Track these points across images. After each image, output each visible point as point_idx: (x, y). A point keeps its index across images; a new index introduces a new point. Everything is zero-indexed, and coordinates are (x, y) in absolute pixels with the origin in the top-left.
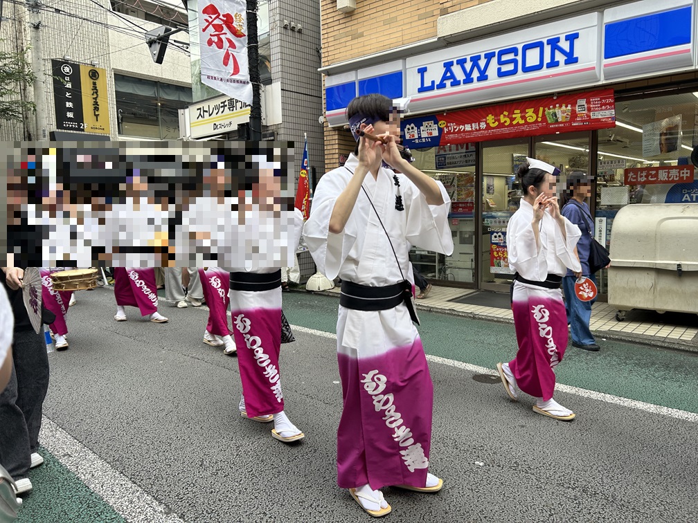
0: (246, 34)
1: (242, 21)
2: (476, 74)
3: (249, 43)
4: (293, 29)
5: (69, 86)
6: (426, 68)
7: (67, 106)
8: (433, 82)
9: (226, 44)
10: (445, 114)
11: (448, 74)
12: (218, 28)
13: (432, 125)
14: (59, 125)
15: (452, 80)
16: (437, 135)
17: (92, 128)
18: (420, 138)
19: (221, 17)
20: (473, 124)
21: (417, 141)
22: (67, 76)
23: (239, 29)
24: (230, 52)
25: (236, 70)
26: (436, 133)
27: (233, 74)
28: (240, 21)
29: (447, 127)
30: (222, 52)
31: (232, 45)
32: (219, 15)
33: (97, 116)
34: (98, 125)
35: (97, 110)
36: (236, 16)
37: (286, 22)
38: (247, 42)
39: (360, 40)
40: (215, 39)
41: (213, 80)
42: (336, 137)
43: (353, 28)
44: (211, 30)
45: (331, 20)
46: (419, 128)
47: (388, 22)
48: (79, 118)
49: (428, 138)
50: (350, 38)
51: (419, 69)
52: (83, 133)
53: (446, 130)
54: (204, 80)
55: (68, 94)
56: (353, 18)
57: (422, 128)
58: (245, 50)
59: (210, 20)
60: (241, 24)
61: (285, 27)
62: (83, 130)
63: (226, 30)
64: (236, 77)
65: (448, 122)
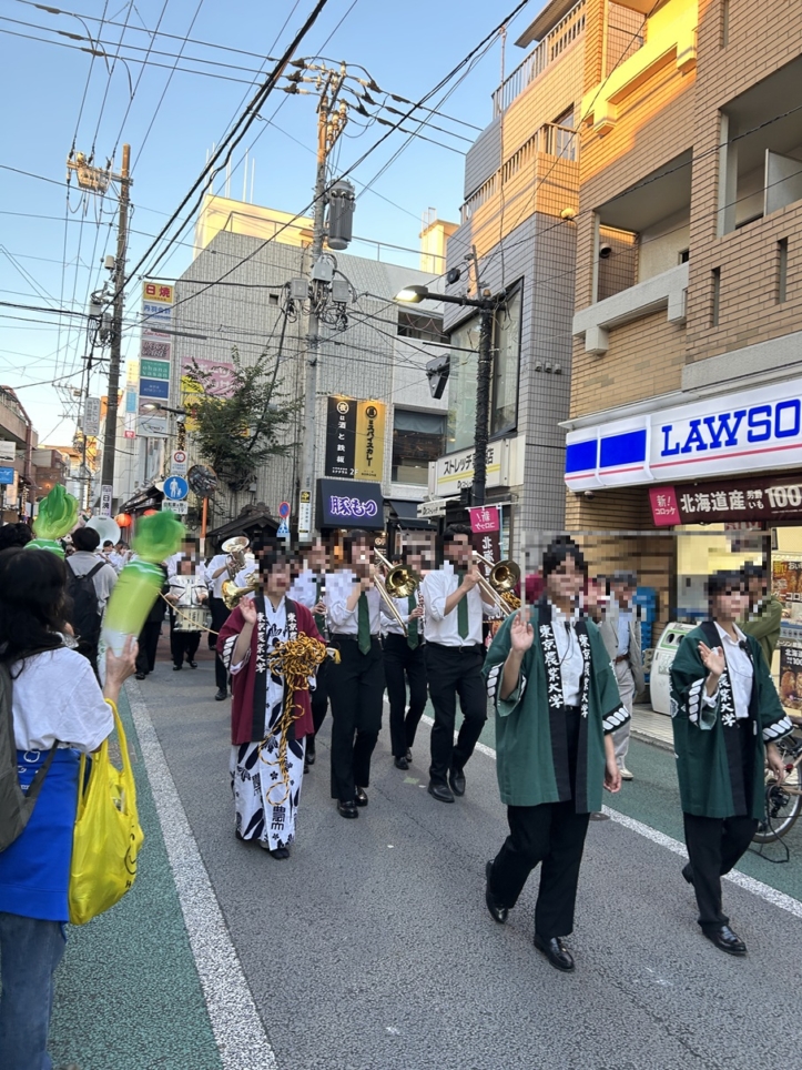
4: (548, 371)
5: (343, 425)
6: (671, 426)
7: (339, 449)
8: (678, 445)
11: (694, 435)
14: (328, 472)
15: (698, 443)
17: (362, 474)
33: (369, 459)
34: (369, 470)
35: (371, 453)
37: (538, 364)
39: (611, 387)
42: (578, 504)
43: (604, 373)
45: (582, 363)
47: (640, 367)
48: (350, 463)
50: (599, 385)
51: (663, 428)
52: (352, 480)
55: (341, 436)
56: (605, 360)
61: (538, 370)
62: (352, 477)
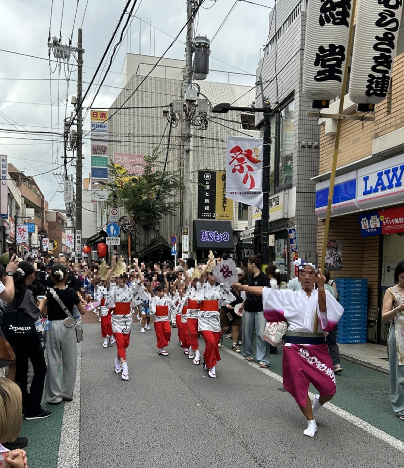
0: (262, 160)
1: (259, 152)
2: (395, 182)
3: (263, 166)
4: (310, 147)
5: (208, 187)
6: (368, 177)
7: (206, 202)
8: (371, 187)
9: (246, 169)
10: (383, 211)
11: (380, 182)
12: (241, 160)
13: (376, 218)
14: (200, 216)
15: (381, 186)
16: (380, 226)
17: (220, 216)
18: (370, 228)
19: (244, 152)
20: (400, 219)
21: (369, 231)
22: (207, 181)
23: (256, 158)
24: (248, 174)
25: (253, 185)
26: (378, 225)
27: (250, 188)
28: (257, 153)
29: (385, 220)
30: (243, 175)
31: (250, 169)
32: (242, 151)
33: (224, 207)
34: (225, 214)
35: (225, 203)
36: (254, 150)
37: (303, 143)
38: (262, 165)
39: (340, 155)
40: (238, 168)
41: (234, 195)
42: (324, 227)
44: (236, 162)
45: (325, 141)
46: (369, 221)
47: (355, 141)
48: (213, 210)
49: (374, 228)
51: (364, 178)
52: (214, 220)
53: (384, 223)
54: (227, 196)
55: (207, 194)
57: (370, 220)
58: (260, 171)
59: (235, 156)
60: (258, 154)
61: (303, 147)
62: (214, 218)
63: (246, 160)
64: (252, 190)
65: (385, 217)
